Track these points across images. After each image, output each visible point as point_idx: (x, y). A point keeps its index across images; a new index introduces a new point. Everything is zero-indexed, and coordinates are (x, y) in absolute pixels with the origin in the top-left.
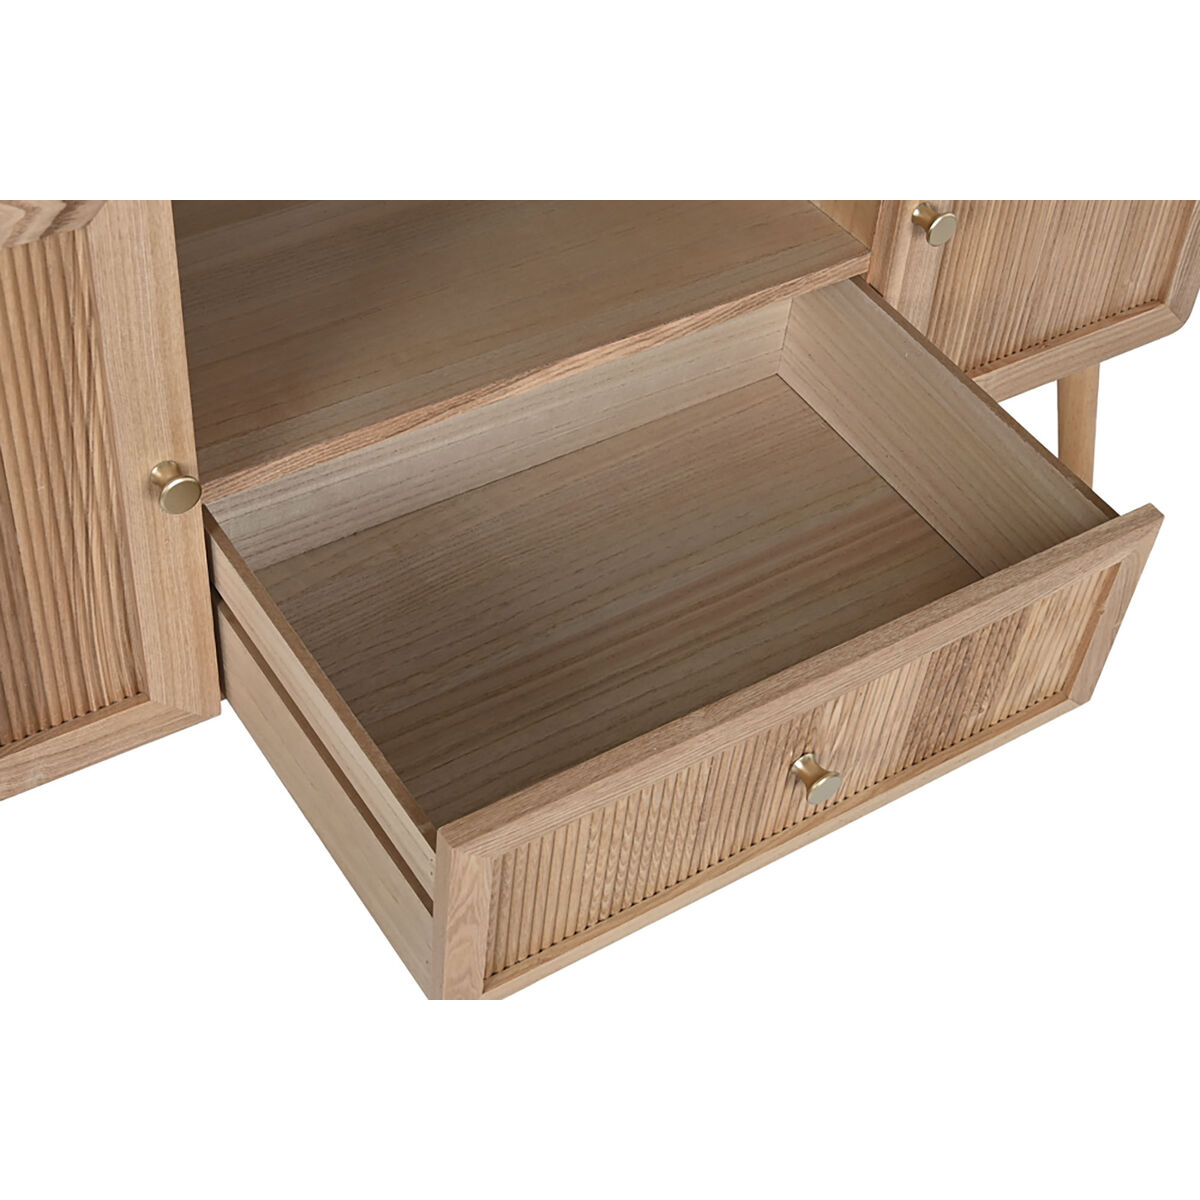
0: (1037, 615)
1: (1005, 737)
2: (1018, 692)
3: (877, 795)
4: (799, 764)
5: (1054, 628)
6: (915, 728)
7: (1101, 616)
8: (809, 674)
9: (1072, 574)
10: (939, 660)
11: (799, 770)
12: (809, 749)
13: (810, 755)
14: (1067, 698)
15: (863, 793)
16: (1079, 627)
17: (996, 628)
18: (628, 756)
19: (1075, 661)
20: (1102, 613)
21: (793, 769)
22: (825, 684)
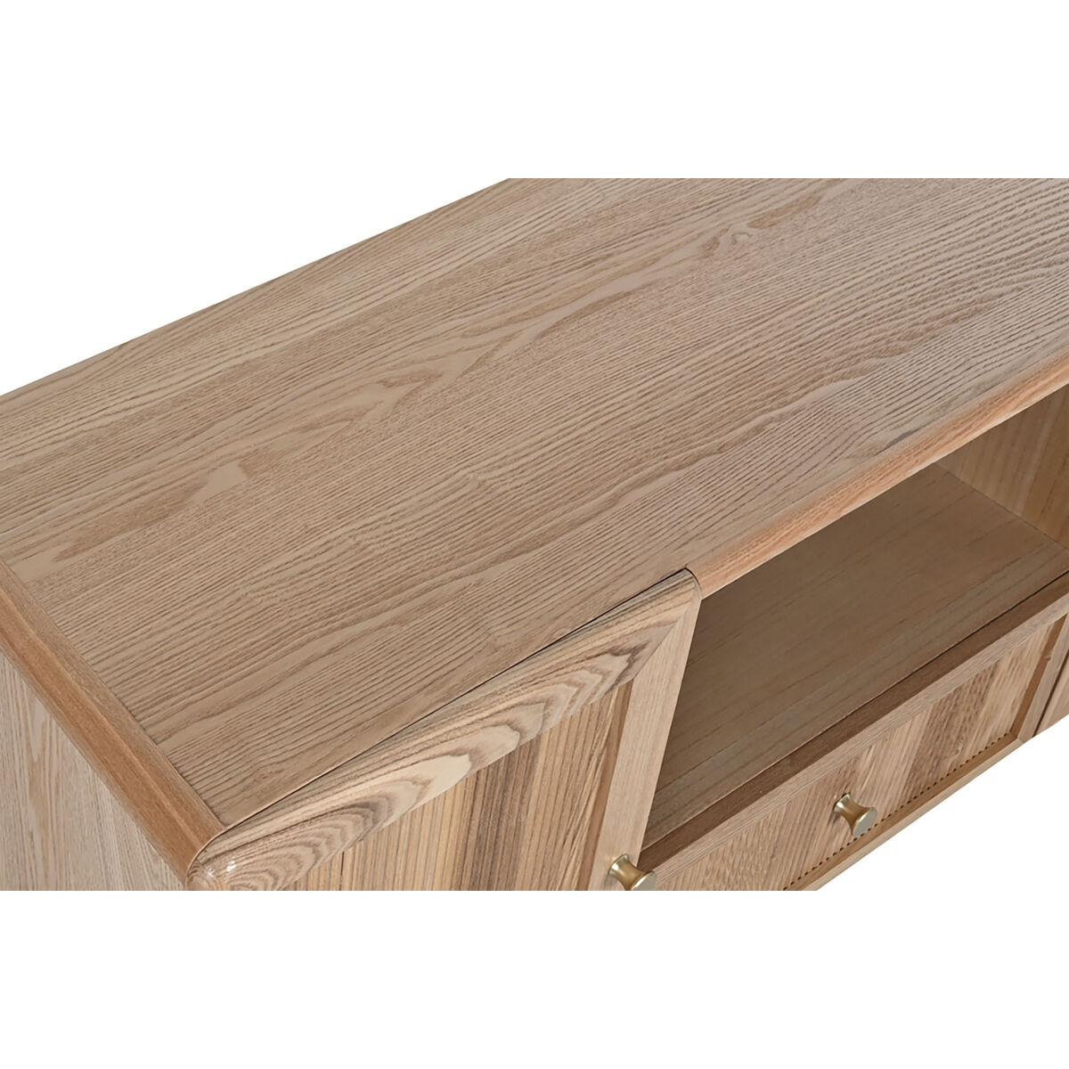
0: (1004, 666)
1: (974, 774)
2: (983, 735)
3: (886, 830)
4: (840, 805)
5: (1013, 676)
6: (915, 769)
7: (1049, 662)
8: (861, 723)
9: (1036, 626)
10: (939, 707)
11: (841, 809)
12: (847, 791)
13: (848, 796)
14: (1016, 738)
15: (874, 830)
16: (1029, 674)
17: (978, 678)
18: (742, 799)
19: (1022, 706)
20: (1049, 659)
21: (836, 809)
22: (872, 730)
